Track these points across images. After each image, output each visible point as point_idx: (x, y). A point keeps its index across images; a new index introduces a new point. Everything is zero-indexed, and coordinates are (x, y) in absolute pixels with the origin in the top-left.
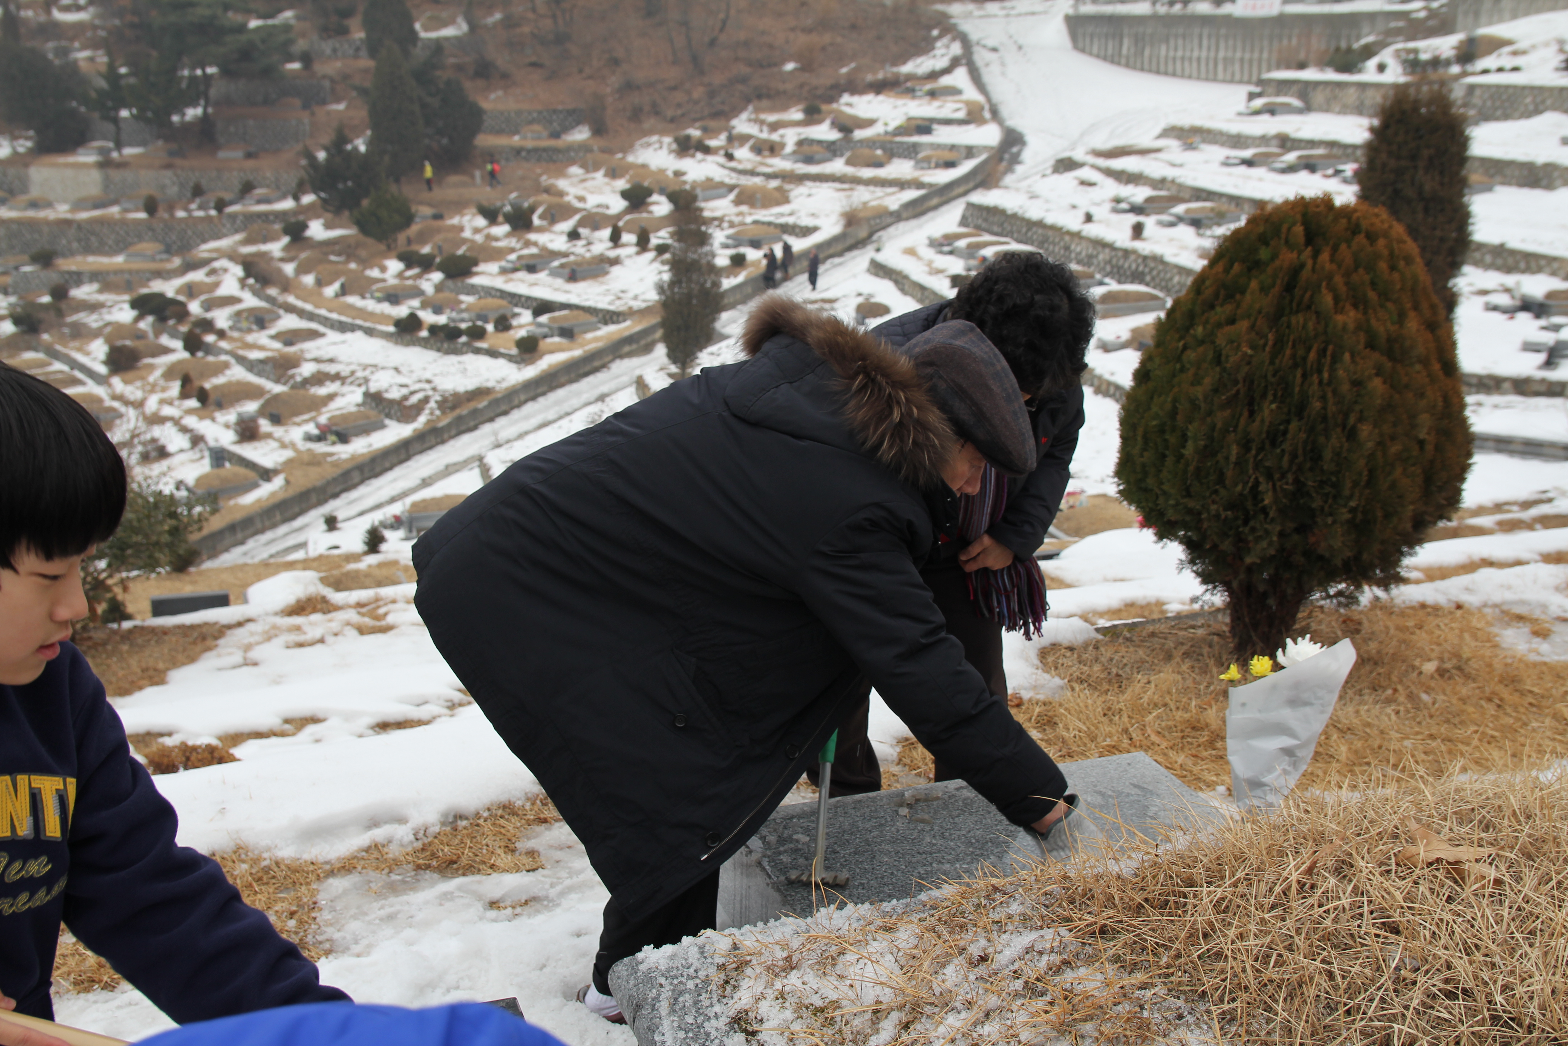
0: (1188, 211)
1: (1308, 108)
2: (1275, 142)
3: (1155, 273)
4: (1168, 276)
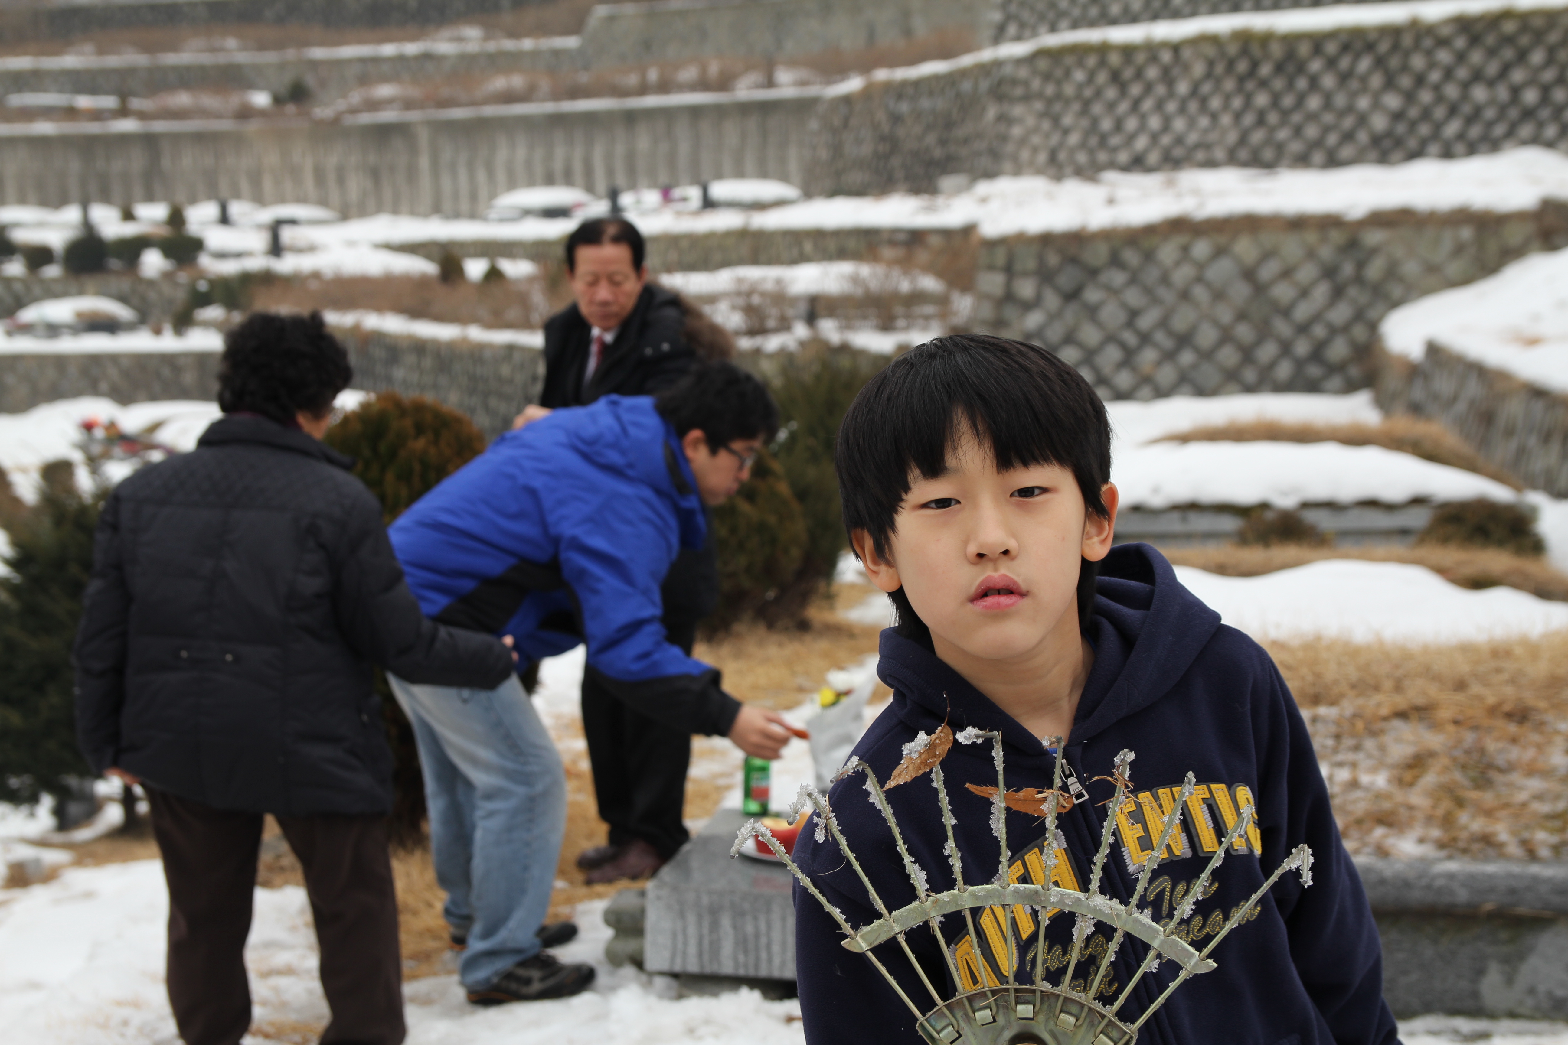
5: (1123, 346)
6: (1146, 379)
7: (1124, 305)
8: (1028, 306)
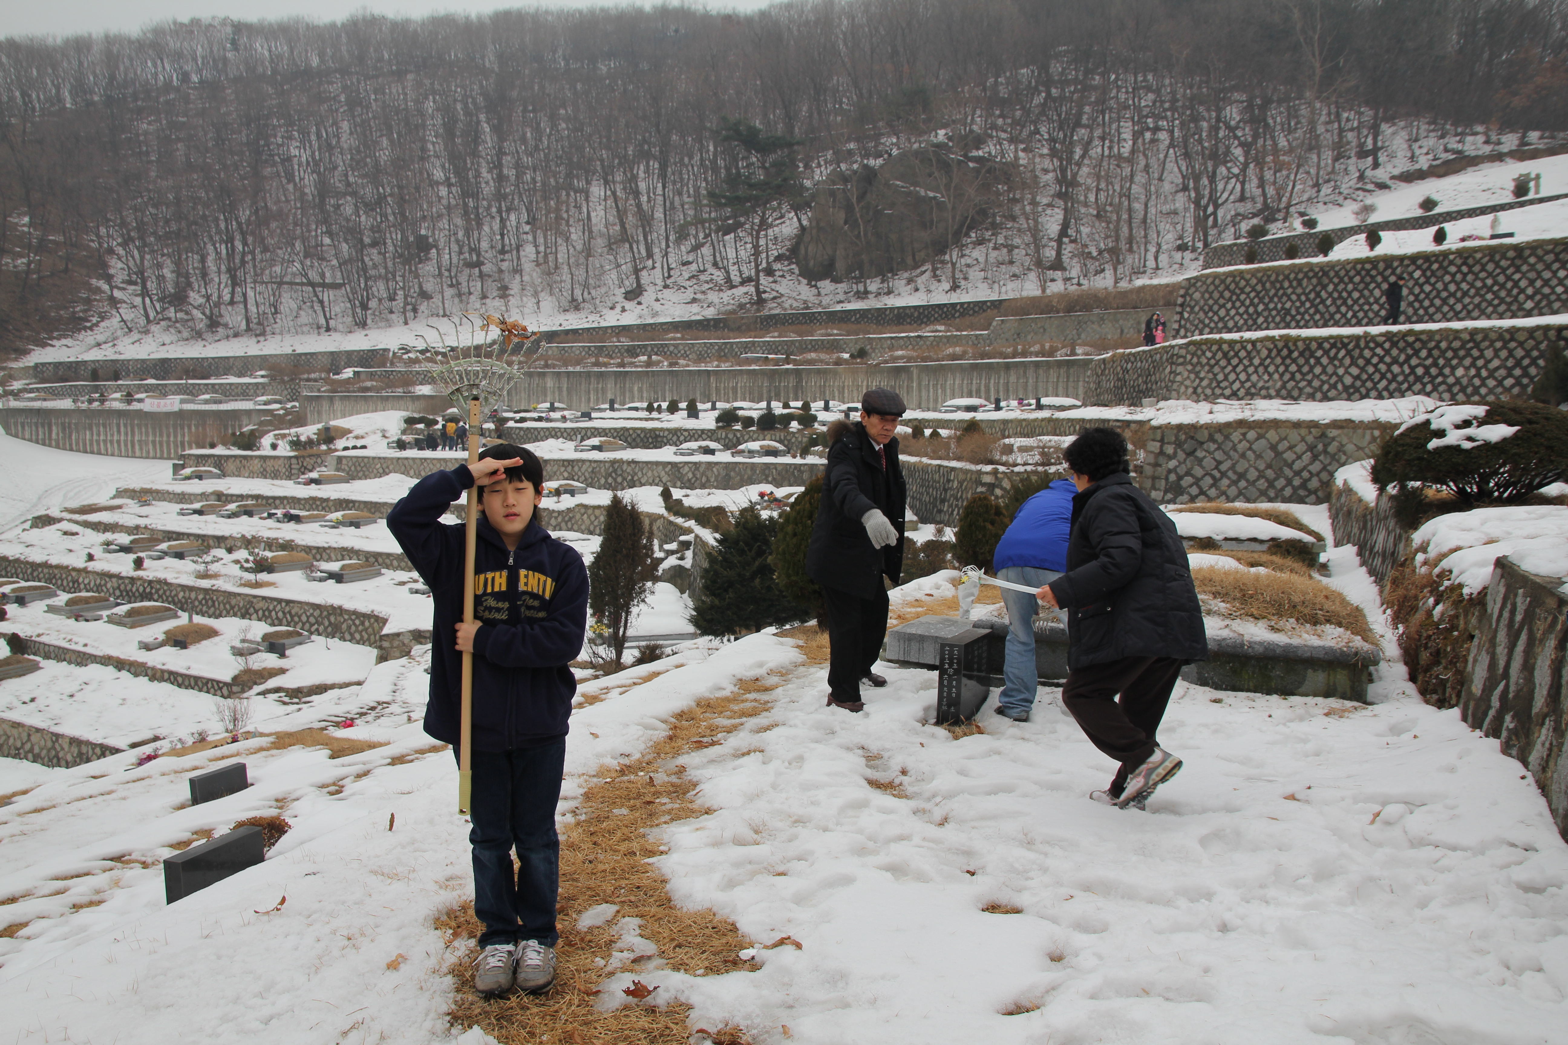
0: (169, 547)
1: (224, 475)
2: (213, 497)
3: (161, 592)
4: (174, 593)
5: (1213, 477)
6: (1224, 493)
7: (1214, 459)
8: (1170, 458)
